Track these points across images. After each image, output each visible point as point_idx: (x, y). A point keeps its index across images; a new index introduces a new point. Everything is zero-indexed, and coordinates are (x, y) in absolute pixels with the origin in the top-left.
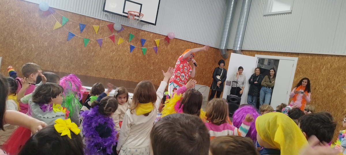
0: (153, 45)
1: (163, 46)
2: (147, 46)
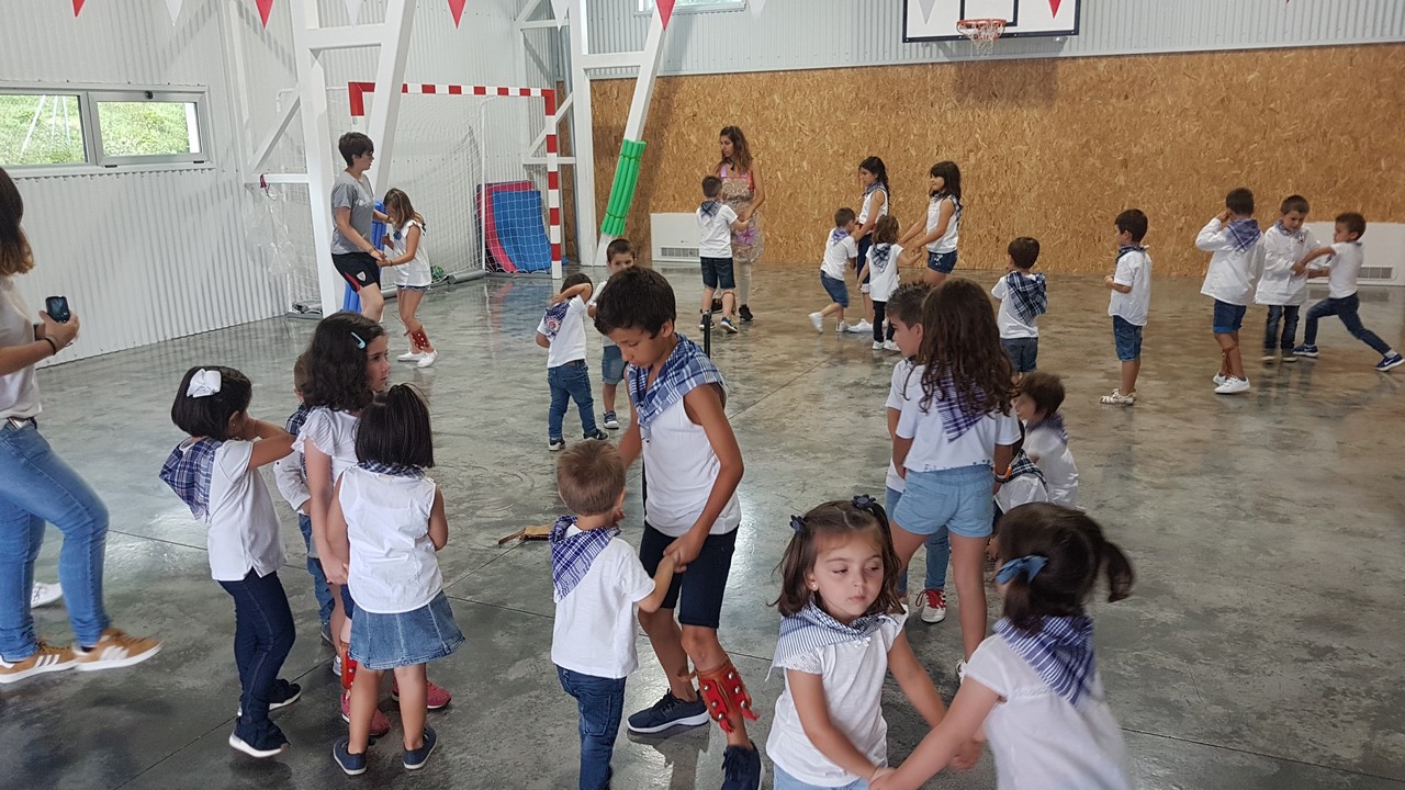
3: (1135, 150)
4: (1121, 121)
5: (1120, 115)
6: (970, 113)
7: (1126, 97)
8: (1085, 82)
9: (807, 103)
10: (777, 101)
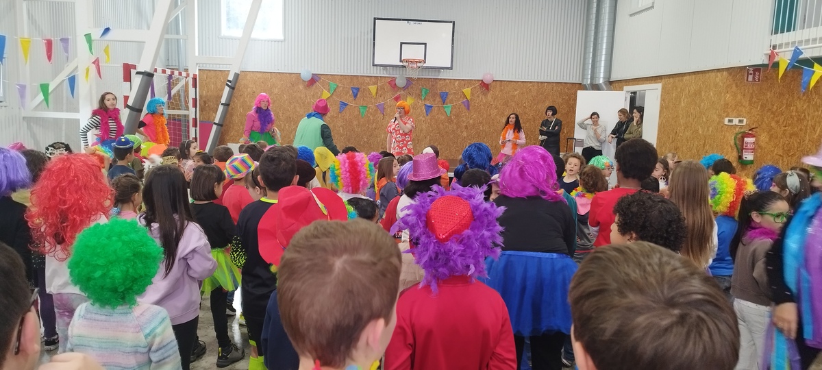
0: (461, 99)
1: (478, 96)
2: (451, 102)
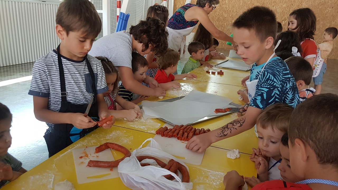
3: (333, 23)
4: (330, 14)
5: (330, 13)
6: (284, 10)
7: (333, 8)
8: (320, 3)
9: (236, 3)
10: (227, 2)
